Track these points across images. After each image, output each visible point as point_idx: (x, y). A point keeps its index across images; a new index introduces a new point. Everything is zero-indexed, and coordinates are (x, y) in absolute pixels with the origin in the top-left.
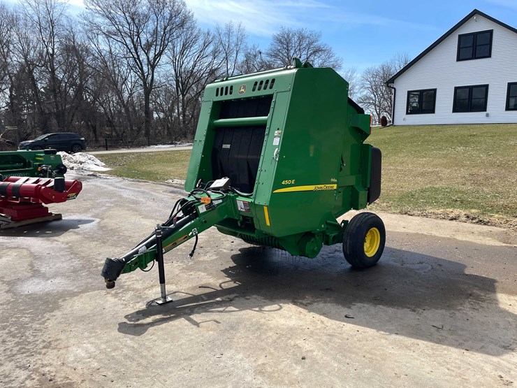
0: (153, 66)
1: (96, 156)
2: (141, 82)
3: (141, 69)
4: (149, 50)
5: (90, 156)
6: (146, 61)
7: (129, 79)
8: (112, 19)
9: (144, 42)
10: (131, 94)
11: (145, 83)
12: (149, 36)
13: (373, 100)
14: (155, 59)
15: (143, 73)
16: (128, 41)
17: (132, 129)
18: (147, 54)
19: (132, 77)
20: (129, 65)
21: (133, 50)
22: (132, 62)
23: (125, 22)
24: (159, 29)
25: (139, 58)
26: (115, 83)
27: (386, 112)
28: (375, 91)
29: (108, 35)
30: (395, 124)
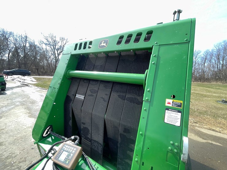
0: (59, 55)
1: (34, 78)
2: (55, 59)
3: (55, 55)
4: (58, 50)
5: (31, 78)
6: (57, 53)
7: (51, 57)
8: (47, 40)
9: (57, 48)
10: (51, 61)
11: (56, 59)
12: (59, 47)
14: (60, 53)
15: (56, 56)
16: (52, 47)
17: (50, 71)
18: (57, 51)
19: (52, 57)
20: (52, 53)
21: (53, 50)
22: (53, 53)
23: (52, 42)
24: (62, 46)
25: (55, 52)
26: (46, 58)
29: (46, 44)
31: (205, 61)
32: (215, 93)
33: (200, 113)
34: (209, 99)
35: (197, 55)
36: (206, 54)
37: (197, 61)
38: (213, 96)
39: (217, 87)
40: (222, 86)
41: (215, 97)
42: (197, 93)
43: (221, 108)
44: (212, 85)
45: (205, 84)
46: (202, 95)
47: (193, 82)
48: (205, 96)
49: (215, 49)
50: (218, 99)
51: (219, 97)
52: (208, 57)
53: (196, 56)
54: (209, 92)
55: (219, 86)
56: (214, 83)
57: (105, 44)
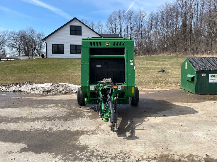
13: (15, 45)
27: (22, 51)
28: (16, 41)
30: (48, 57)
31: (151, 27)
32: (158, 65)
33: (146, 83)
34: (153, 71)
35: (142, 18)
36: (151, 17)
37: (143, 27)
38: (156, 68)
39: (164, 60)
40: (167, 58)
41: (158, 68)
42: (144, 67)
43: (160, 76)
44: (159, 57)
45: (153, 57)
46: (148, 68)
47: (142, 56)
48: (151, 69)
49: (159, 11)
50: (159, 70)
51: (160, 68)
52: (154, 22)
53: (141, 20)
54: (154, 64)
55: (165, 57)
56: (161, 55)
57: (108, 45)
